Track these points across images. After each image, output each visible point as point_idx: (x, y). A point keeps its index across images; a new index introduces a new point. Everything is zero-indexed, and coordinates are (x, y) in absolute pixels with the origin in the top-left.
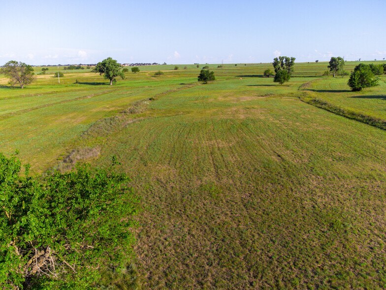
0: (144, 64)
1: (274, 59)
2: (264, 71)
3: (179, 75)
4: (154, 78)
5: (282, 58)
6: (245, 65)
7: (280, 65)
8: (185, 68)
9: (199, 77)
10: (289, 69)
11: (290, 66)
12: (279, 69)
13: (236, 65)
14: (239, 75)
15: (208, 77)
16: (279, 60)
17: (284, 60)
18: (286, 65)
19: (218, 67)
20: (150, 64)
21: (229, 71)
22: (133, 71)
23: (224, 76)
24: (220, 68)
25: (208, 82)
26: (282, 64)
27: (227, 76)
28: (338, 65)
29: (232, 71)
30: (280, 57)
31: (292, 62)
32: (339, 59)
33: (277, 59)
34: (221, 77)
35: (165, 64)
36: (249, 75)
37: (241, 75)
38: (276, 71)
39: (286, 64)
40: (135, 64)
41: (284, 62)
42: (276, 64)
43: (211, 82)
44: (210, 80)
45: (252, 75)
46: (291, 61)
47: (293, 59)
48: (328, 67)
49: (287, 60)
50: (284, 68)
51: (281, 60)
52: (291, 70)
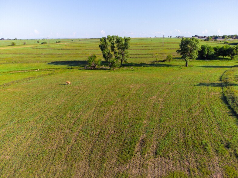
1: (101, 40)
5: (111, 39)
7: (109, 48)
10: (123, 55)
11: (124, 49)
12: (109, 53)
16: (107, 41)
17: (115, 41)
18: (118, 49)
19: (56, 42)
30: (108, 37)
31: (126, 44)
33: (105, 40)
39: (117, 46)
41: (115, 44)
42: (104, 47)
46: (124, 42)
48: (178, 51)
49: (119, 41)
50: (115, 53)
51: (110, 41)
52: (126, 55)
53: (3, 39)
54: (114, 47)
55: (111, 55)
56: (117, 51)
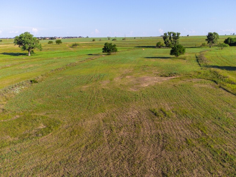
0: (73, 37)
1: (164, 34)
2: (156, 43)
3: (92, 46)
4: (71, 49)
5: (170, 33)
6: (141, 38)
7: (168, 38)
8: (100, 40)
9: (103, 49)
10: (175, 42)
11: (176, 39)
12: (168, 41)
13: (135, 38)
14: (137, 46)
15: (111, 49)
17: (172, 34)
18: (173, 39)
19: (123, 39)
20: (77, 37)
21: (130, 43)
22: (57, 43)
23: (126, 46)
24: (124, 41)
25: (111, 53)
26: (170, 38)
27: (128, 46)
28: (214, 38)
29: (132, 43)
30: (168, 33)
32: (215, 34)
33: (166, 34)
34: (123, 48)
35: (88, 37)
36: (145, 46)
37: (139, 46)
38: (165, 43)
39: (173, 37)
40: (67, 37)
41: (172, 37)
42: (166, 38)
43: (114, 53)
44: (113, 52)
45: (147, 46)
46: (176, 35)
47: (178, 34)
48: (206, 40)
49: (174, 34)
50: (171, 41)
51: (169, 35)
52: (177, 42)
53: (80, 37)
54: (171, 38)
55: (169, 42)
56: (173, 40)
